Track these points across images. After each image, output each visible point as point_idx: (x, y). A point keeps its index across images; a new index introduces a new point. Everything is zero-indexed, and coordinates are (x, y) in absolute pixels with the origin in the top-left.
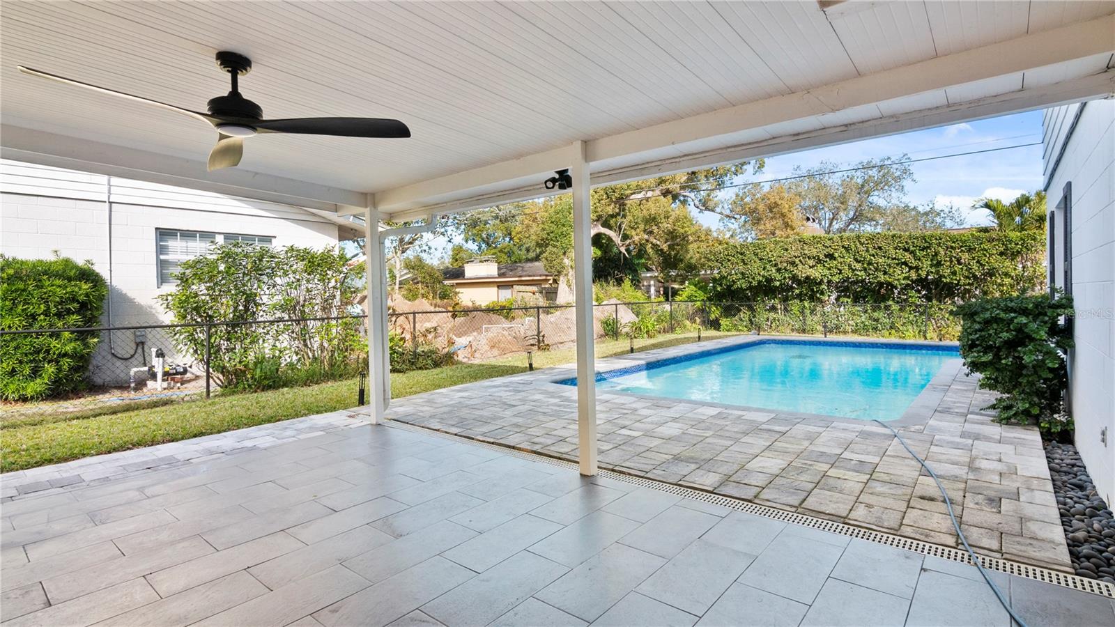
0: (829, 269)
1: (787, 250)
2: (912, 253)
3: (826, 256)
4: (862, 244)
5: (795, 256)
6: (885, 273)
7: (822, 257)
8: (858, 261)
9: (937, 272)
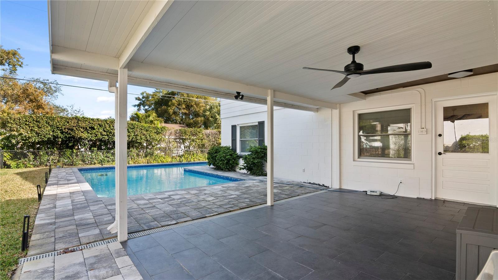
0: (91, 134)
1: (68, 122)
8: (105, 131)
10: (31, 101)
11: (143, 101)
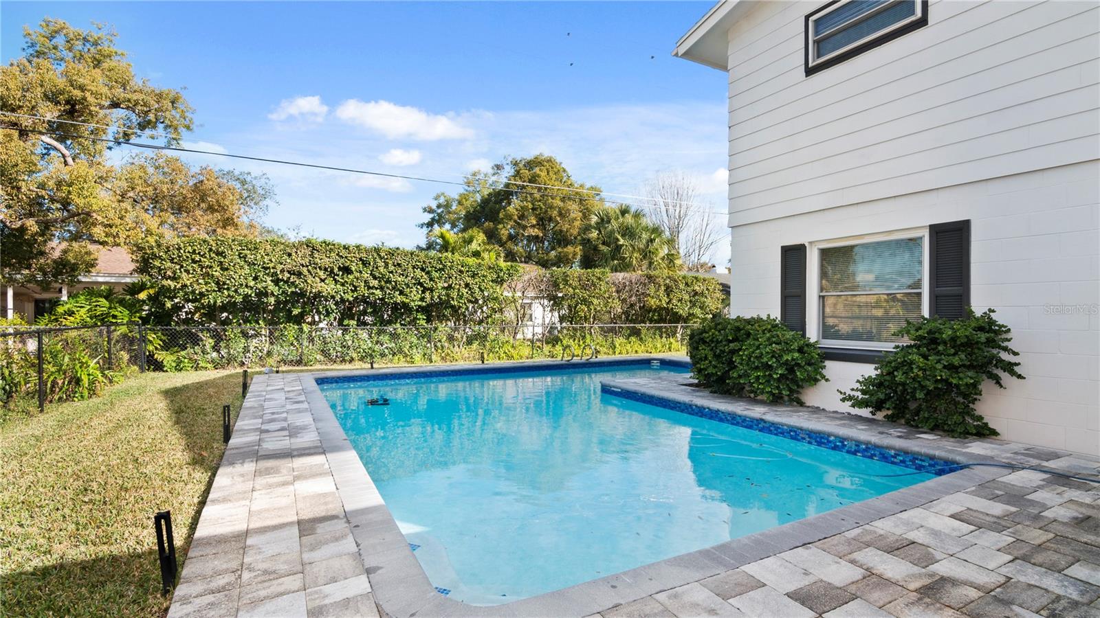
0: (343, 285)
1: (290, 255)
3: (340, 269)
4: (381, 258)
5: (302, 265)
7: (336, 270)
8: (375, 278)
9: (448, 295)
11: (438, 214)
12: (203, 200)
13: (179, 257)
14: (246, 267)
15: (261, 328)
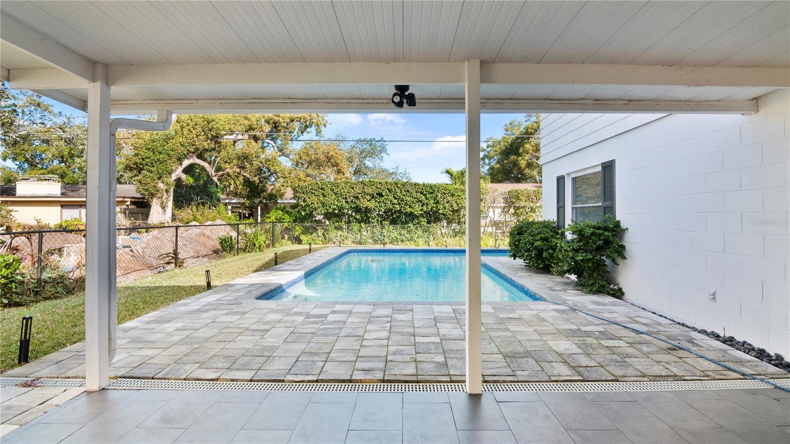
0: (379, 203)
1: (353, 188)
2: (425, 195)
3: (377, 194)
4: (398, 188)
5: (358, 193)
6: (410, 207)
7: (375, 195)
8: (396, 199)
9: (437, 207)
10: (333, 166)
12: (329, 160)
13: (306, 191)
14: (334, 195)
15: (343, 225)
